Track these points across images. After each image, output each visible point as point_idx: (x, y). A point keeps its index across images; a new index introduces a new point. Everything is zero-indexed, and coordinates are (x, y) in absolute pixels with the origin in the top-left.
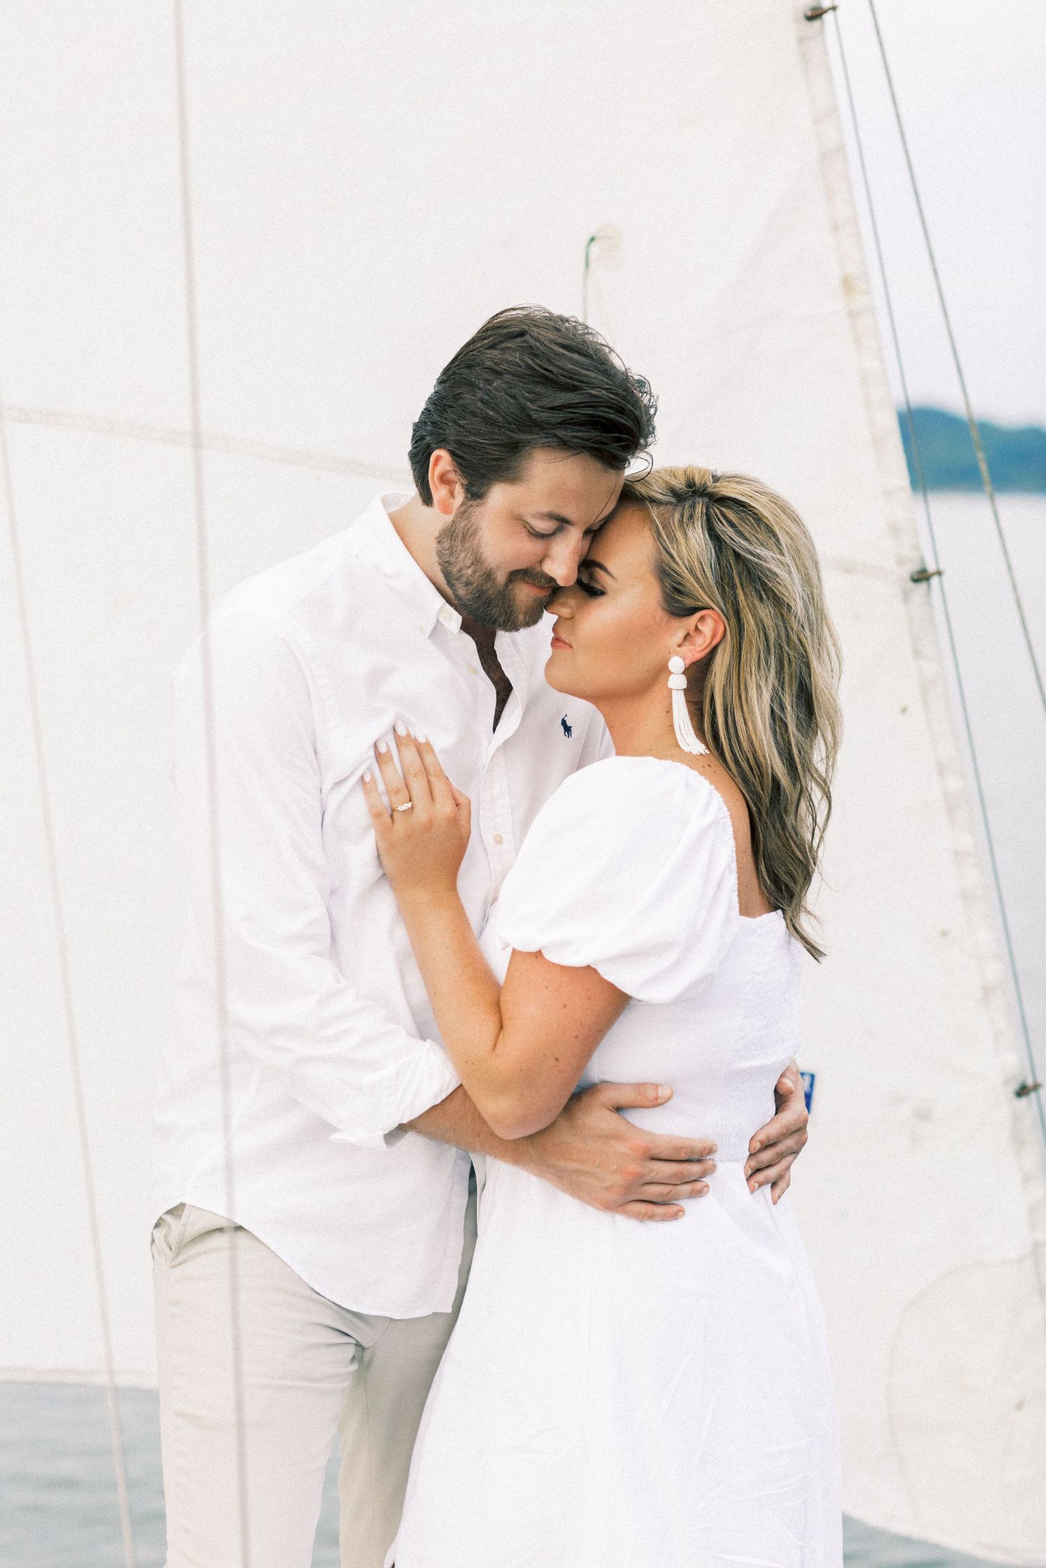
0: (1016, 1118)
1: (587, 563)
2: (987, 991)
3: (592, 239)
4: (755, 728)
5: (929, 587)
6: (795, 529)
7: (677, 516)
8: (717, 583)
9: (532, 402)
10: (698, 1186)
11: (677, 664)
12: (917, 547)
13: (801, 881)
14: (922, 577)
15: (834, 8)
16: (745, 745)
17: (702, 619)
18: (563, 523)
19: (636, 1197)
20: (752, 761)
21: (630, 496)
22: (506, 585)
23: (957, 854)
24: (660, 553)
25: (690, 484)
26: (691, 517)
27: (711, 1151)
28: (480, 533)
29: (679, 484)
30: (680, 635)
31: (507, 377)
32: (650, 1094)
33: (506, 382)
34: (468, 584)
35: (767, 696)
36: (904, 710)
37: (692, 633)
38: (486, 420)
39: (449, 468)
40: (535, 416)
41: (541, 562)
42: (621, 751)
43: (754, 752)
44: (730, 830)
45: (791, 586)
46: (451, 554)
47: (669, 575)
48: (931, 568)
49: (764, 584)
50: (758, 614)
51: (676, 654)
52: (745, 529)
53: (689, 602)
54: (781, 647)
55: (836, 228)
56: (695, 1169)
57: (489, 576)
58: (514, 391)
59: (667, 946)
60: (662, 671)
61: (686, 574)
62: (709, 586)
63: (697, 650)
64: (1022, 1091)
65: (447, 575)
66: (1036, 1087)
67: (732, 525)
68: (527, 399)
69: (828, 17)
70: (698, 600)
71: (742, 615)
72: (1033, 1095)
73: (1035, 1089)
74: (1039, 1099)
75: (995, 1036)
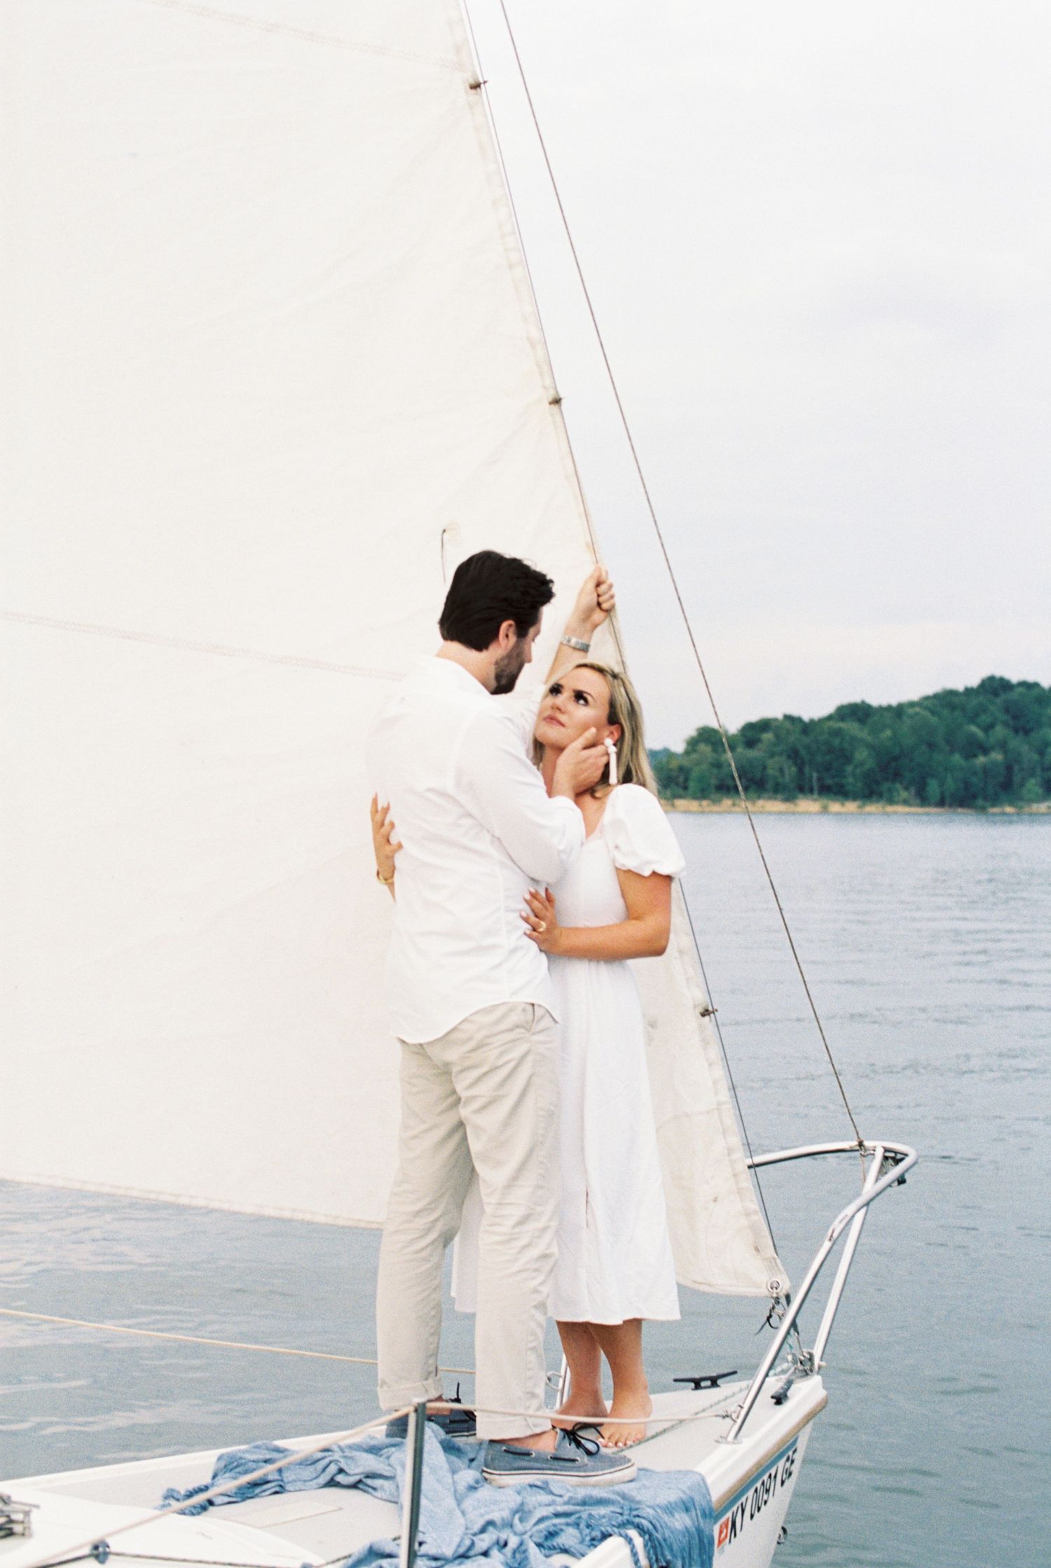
0: (702, 1029)
2: (681, 953)
3: (444, 531)
30: (607, 733)
47: (613, 706)
53: (615, 719)
61: (619, 707)
62: (625, 715)
64: (706, 1013)
70: (619, 719)
72: (712, 1015)
73: (713, 1012)
74: (715, 1017)
75: (687, 979)
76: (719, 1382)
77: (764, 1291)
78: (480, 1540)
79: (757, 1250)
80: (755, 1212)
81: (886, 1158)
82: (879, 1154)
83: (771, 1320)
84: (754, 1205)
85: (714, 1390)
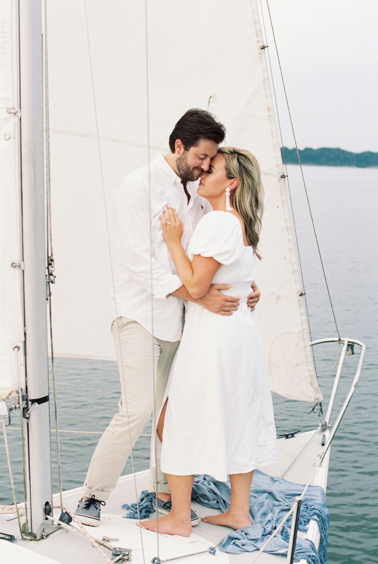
0: (299, 301)
1: (211, 166)
2: (294, 271)
3: (211, 97)
4: (246, 206)
5: (285, 179)
6: (256, 162)
7: (231, 157)
8: (239, 172)
9: (201, 128)
10: (236, 308)
11: (228, 190)
12: (282, 170)
13: (256, 241)
14: (283, 177)
15: (268, 47)
16: (244, 210)
17: (234, 180)
18: (206, 156)
19: (222, 310)
20: (245, 213)
21: (220, 151)
22: (193, 170)
23: (288, 240)
24: (226, 165)
25: (234, 150)
26: (234, 157)
27: (239, 300)
28: (187, 158)
29: (232, 150)
30: (229, 184)
31: (195, 123)
32: (226, 286)
33: (195, 124)
34: (184, 170)
35: (249, 199)
36: (278, 207)
37: (232, 183)
38: (190, 132)
39: (180, 144)
40: (202, 131)
41: (200, 165)
42: (215, 209)
43: (246, 212)
44: (241, 227)
45: (255, 174)
46: (180, 163)
47: (228, 170)
48: (286, 175)
49: (249, 174)
50: (247, 180)
51: (228, 187)
52: (246, 161)
53: (232, 176)
54: (252, 188)
55: (266, 97)
56: (235, 304)
57: (189, 168)
58: (196, 126)
59: (229, 252)
60: (224, 191)
61: (232, 169)
62: (237, 173)
63: (233, 187)
64: (301, 295)
65: (178, 169)
66: (305, 294)
67: (243, 160)
68: (200, 127)
69: (266, 48)
70: (234, 176)
71: (244, 181)
72: (304, 296)
73: (304, 295)
74: (305, 297)
75: (295, 282)
76: (294, 436)
77: (312, 400)
78: (267, 527)
79: (312, 384)
80: (312, 370)
81: (348, 345)
82: (346, 343)
83: (314, 410)
84: (312, 368)
85: (293, 438)
